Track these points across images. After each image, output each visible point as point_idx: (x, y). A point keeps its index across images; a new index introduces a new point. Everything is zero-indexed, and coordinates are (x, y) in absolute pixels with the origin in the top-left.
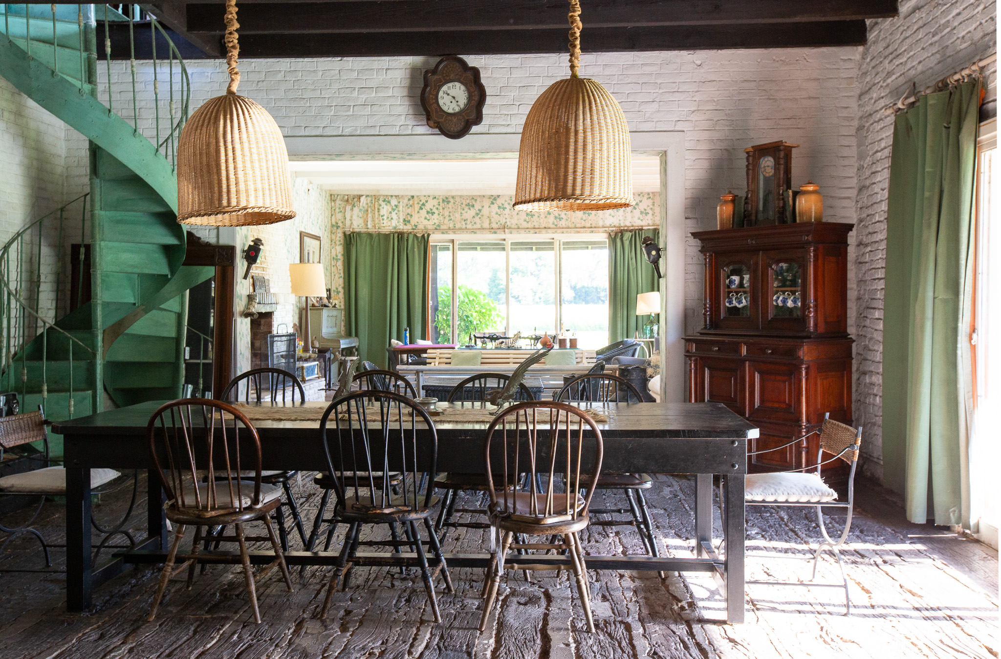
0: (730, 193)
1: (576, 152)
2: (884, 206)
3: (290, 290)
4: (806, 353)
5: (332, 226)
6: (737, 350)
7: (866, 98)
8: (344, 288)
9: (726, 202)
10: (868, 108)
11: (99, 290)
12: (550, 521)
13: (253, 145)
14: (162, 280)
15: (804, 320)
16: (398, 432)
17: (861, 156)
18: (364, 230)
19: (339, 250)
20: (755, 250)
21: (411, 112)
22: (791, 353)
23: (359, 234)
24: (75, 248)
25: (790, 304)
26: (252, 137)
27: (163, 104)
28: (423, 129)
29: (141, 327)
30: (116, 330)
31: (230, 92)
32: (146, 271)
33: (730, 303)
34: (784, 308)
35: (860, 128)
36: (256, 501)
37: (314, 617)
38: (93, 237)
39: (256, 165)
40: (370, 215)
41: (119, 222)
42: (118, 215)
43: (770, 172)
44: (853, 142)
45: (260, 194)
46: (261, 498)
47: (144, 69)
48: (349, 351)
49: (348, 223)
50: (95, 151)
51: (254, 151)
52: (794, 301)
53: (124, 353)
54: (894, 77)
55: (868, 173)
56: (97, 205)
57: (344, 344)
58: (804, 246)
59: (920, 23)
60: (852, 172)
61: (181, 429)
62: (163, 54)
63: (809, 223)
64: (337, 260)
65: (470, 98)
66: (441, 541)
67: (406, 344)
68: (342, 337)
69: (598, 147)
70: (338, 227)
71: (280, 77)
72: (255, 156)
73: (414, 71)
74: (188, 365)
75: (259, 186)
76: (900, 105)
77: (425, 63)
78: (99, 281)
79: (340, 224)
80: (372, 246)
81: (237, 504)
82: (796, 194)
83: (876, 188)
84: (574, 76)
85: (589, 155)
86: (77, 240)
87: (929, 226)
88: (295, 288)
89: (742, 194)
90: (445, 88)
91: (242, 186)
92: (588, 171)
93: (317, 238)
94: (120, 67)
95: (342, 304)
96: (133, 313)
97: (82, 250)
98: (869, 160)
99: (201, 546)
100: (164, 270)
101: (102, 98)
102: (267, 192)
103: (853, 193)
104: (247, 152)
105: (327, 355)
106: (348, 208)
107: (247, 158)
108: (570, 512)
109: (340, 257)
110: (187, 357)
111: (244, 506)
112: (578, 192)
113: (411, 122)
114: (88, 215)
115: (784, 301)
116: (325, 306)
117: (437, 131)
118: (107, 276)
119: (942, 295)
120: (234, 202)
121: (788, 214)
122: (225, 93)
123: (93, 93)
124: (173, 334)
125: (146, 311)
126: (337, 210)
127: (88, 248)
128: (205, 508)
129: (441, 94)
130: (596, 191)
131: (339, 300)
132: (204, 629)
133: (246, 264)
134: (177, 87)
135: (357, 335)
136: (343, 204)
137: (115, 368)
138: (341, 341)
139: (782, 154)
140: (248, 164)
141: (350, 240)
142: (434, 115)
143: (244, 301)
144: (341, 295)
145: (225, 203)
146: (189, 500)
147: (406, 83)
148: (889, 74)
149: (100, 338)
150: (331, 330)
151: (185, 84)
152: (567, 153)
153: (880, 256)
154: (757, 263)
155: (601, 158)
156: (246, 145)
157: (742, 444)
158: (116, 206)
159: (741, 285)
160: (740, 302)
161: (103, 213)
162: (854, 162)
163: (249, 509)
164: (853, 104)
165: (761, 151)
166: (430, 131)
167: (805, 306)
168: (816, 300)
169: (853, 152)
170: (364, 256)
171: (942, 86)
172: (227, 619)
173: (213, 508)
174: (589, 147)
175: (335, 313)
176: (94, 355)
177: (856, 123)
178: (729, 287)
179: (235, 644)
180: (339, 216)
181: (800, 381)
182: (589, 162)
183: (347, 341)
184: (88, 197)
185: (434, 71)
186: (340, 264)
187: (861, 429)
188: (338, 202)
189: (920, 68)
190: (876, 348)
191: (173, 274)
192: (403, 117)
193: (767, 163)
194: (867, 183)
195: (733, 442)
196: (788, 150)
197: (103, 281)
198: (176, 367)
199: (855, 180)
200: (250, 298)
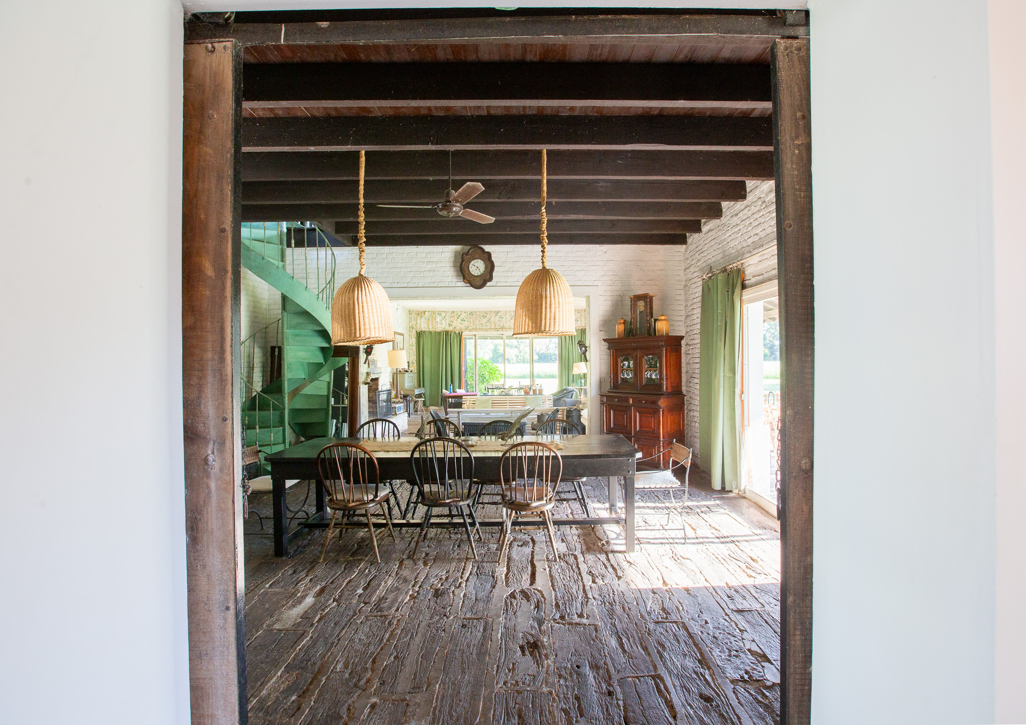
0: (622, 318)
1: (546, 308)
2: (698, 326)
3: (388, 365)
4: (662, 403)
5: (410, 327)
6: (628, 401)
7: (688, 271)
8: (416, 361)
9: (620, 323)
10: (689, 276)
11: (286, 372)
12: (534, 504)
13: (374, 304)
14: (320, 366)
15: (661, 385)
16: (453, 458)
17: (686, 300)
18: (427, 330)
19: (414, 340)
20: (635, 349)
21: (454, 275)
22: (654, 403)
23: (424, 332)
24: (273, 348)
25: (654, 377)
26: (373, 299)
27: (322, 271)
28: (462, 284)
29: (308, 390)
30: (295, 393)
31: (360, 275)
32: (311, 361)
33: (623, 375)
34: (651, 378)
35: (685, 286)
36: (376, 496)
37: (409, 558)
38: (283, 344)
39: (375, 314)
40: (430, 322)
41: (297, 335)
42: (297, 331)
43: (642, 309)
44: (682, 292)
45: (377, 330)
46: (379, 494)
47: (312, 252)
48: (420, 396)
49: (418, 326)
50: (284, 298)
51: (374, 307)
52: (656, 376)
53: (299, 404)
54: (701, 262)
55: (690, 309)
56: (285, 327)
57: (417, 392)
58: (659, 347)
59: (712, 238)
60: (682, 308)
61: (335, 459)
62: (322, 244)
63: (662, 336)
64: (413, 346)
65: (486, 268)
66: (475, 512)
67: (451, 393)
68: (415, 388)
69: (557, 306)
70: (413, 328)
71: (384, 256)
72: (374, 310)
73: (456, 253)
74: (333, 408)
75: (377, 326)
76: (704, 277)
77: (463, 249)
78: (286, 367)
79: (414, 327)
80: (432, 338)
81: (366, 498)
82: (656, 320)
83: (694, 317)
84: (544, 267)
85: (553, 310)
86: (274, 344)
87: (721, 341)
88: (391, 364)
89: (628, 319)
90: (473, 262)
91: (367, 326)
92: (552, 318)
93: (402, 335)
94: (299, 251)
95: (416, 369)
96: (304, 383)
97: (277, 350)
98: (690, 303)
99: (345, 519)
100: (321, 360)
101: (289, 269)
102: (381, 329)
103: (683, 318)
104: (370, 308)
105: (408, 398)
106: (419, 318)
107: (370, 311)
108: (545, 498)
109: (414, 344)
110: (333, 404)
111: (370, 499)
112: (547, 329)
113: (455, 279)
114: (280, 331)
115: (651, 375)
116: (407, 371)
117: (468, 285)
118: (290, 364)
119: (728, 374)
120: (363, 335)
121: (652, 331)
122: (357, 275)
123: (284, 267)
124: (326, 394)
125: (311, 382)
126: (413, 319)
127: (280, 349)
128: (349, 501)
129: (470, 265)
130: (557, 329)
131: (414, 368)
132: (350, 566)
133: (365, 356)
134: (329, 261)
135: (423, 387)
136: (416, 316)
137: (294, 412)
138: (416, 391)
139: (648, 300)
140: (371, 315)
141: (419, 335)
142: (467, 277)
143: (365, 376)
144: (415, 365)
145: (358, 335)
146: (340, 497)
147: (452, 259)
148: (699, 261)
149: (286, 398)
150: (409, 384)
151: (333, 260)
152: (541, 309)
153: (697, 352)
154: (636, 356)
155: (559, 311)
156: (370, 304)
157: (633, 461)
158: (296, 327)
159: (629, 366)
160: (628, 375)
161: (288, 330)
162: (683, 302)
163: (372, 501)
164: (682, 273)
165: (638, 298)
166: (465, 285)
167: (661, 378)
168: (667, 375)
169: (682, 297)
170: (427, 343)
171: (724, 270)
172: (361, 560)
173: (353, 501)
174: (553, 306)
175: (412, 375)
176: (284, 407)
177: (683, 283)
178: (622, 367)
179: (367, 575)
180: (414, 322)
181: (659, 417)
182: (553, 315)
183: (419, 390)
184: (280, 321)
185: (467, 254)
186: (414, 348)
187: (691, 449)
188: (413, 315)
189: (713, 259)
190: (696, 398)
191: (325, 361)
192: (450, 278)
193: (641, 304)
194: (690, 314)
195: (629, 460)
196: (651, 298)
197: (288, 367)
198: (327, 410)
199: (684, 312)
200: (368, 374)
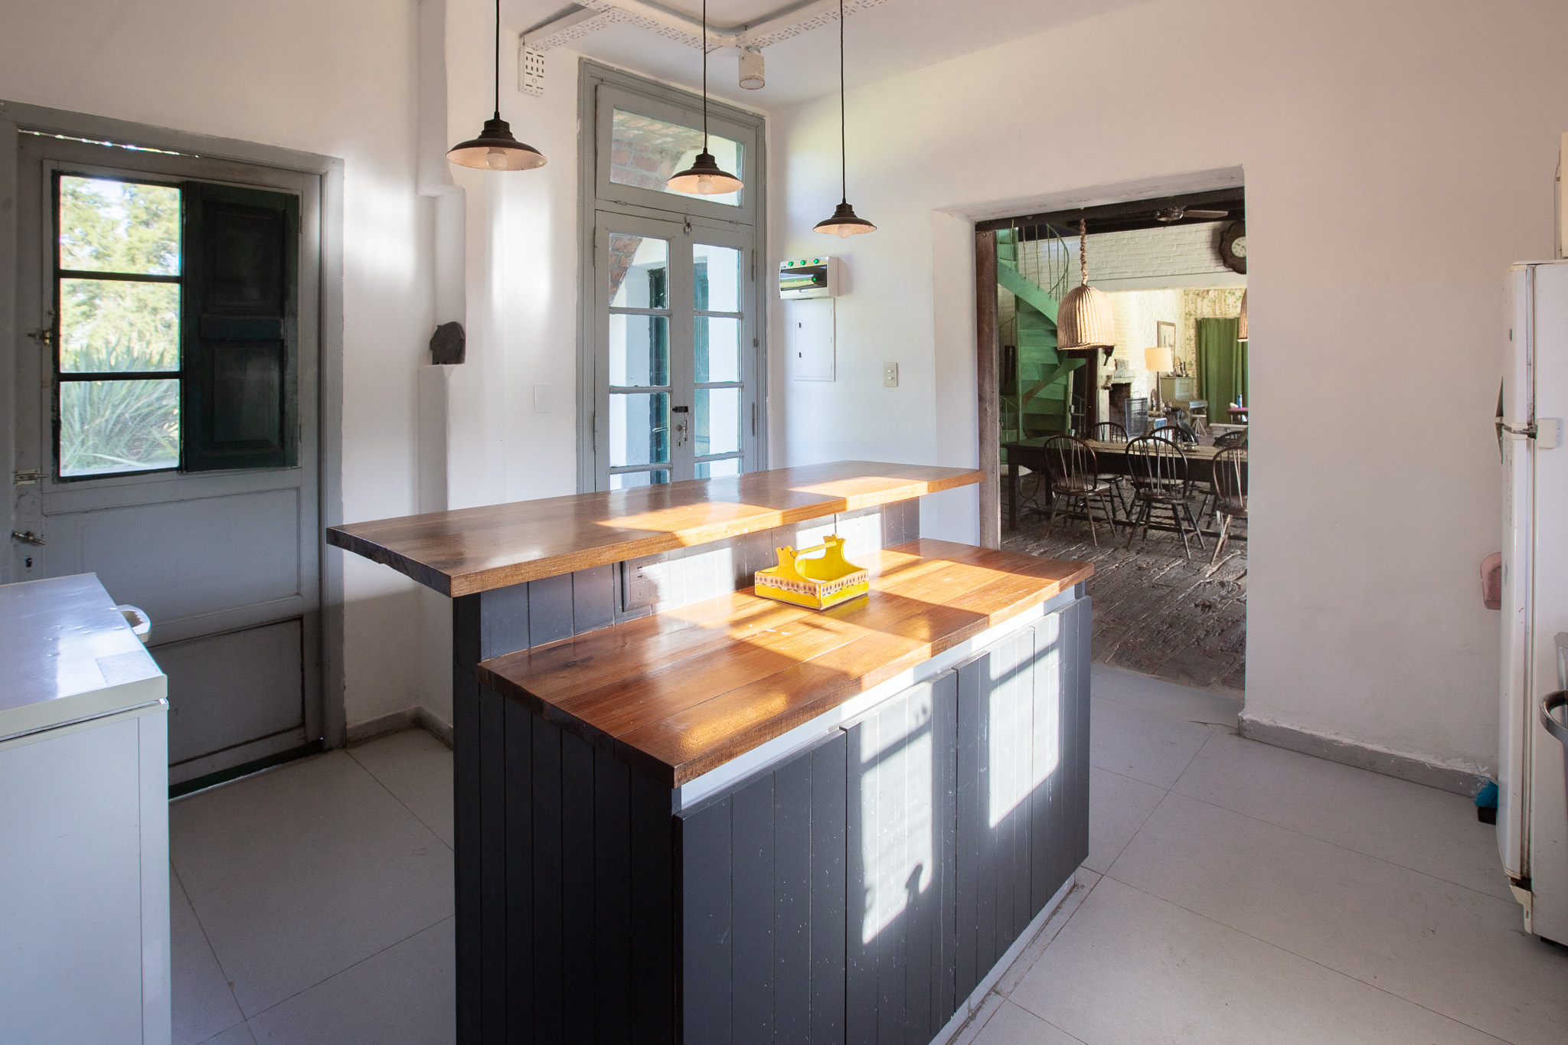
3: (1145, 367)
5: (1186, 314)
8: (1196, 361)
11: (1020, 373)
13: (1094, 312)
14: (1054, 367)
18: (1211, 317)
19: (1192, 332)
21: (1213, 258)
23: (1212, 320)
24: (1007, 348)
27: (1054, 269)
28: (1223, 268)
29: (1043, 394)
30: (1029, 395)
31: (1083, 285)
32: (1045, 362)
36: (1095, 487)
37: (1124, 547)
38: (1017, 343)
39: (1096, 321)
40: (1216, 305)
41: (1029, 335)
42: (1030, 331)
46: (1098, 486)
47: (1043, 244)
48: (1199, 411)
49: (1199, 311)
50: (1018, 300)
51: (1095, 315)
53: (1034, 408)
56: (1019, 328)
57: (1193, 405)
64: (1191, 340)
67: (1240, 407)
68: (1193, 399)
70: (1191, 315)
71: (1125, 242)
72: (1095, 318)
73: (1215, 231)
74: (1073, 416)
75: (1097, 333)
77: (1223, 225)
78: (1020, 369)
79: (1192, 312)
80: (1219, 329)
81: (1085, 488)
86: (1008, 344)
88: (1149, 365)
90: (1236, 241)
93: (1173, 325)
94: (1031, 244)
95: (1195, 374)
96: (1039, 386)
97: (1011, 350)
100: (1056, 361)
101: (1021, 265)
105: (1178, 413)
106: (1200, 299)
109: (1193, 337)
110: (1073, 411)
111: (1089, 489)
113: (1213, 264)
114: (1014, 330)
116: (1179, 376)
117: (1231, 269)
118: (1024, 365)
120: (1084, 341)
123: (1016, 266)
124: (1062, 398)
125: (1046, 384)
126: (1190, 302)
127: (1014, 349)
129: (1233, 245)
131: (1192, 372)
133: (1105, 356)
134: (1061, 259)
135: (1207, 399)
136: (1195, 297)
137: (1029, 417)
138: (1191, 403)
140: (1091, 322)
141: (1201, 325)
142: (1229, 259)
143: (1105, 379)
144: (1194, 367)
145: (1079, 341)
146: (1063, 484)
147: (1210, 239)
149: (1021, 400)
150: (1183, 394)
151: (1065, 252)
158: (1028, 327)
161: (1022, 331)
163: (1092, 491)
166: (1226, 269)
173: (1074, 488)
175: (1187, 381)
176: (1018, 410)
180: (1192, 306)
183: (1196, 403)
184: (1014, 323)
186: (1193, 343)
188: (1191, 296)
191: (1061, 363)
192: (1208, 262)
197: (1022, 368)
198: (1064, 418)
200: (1109, 377)
